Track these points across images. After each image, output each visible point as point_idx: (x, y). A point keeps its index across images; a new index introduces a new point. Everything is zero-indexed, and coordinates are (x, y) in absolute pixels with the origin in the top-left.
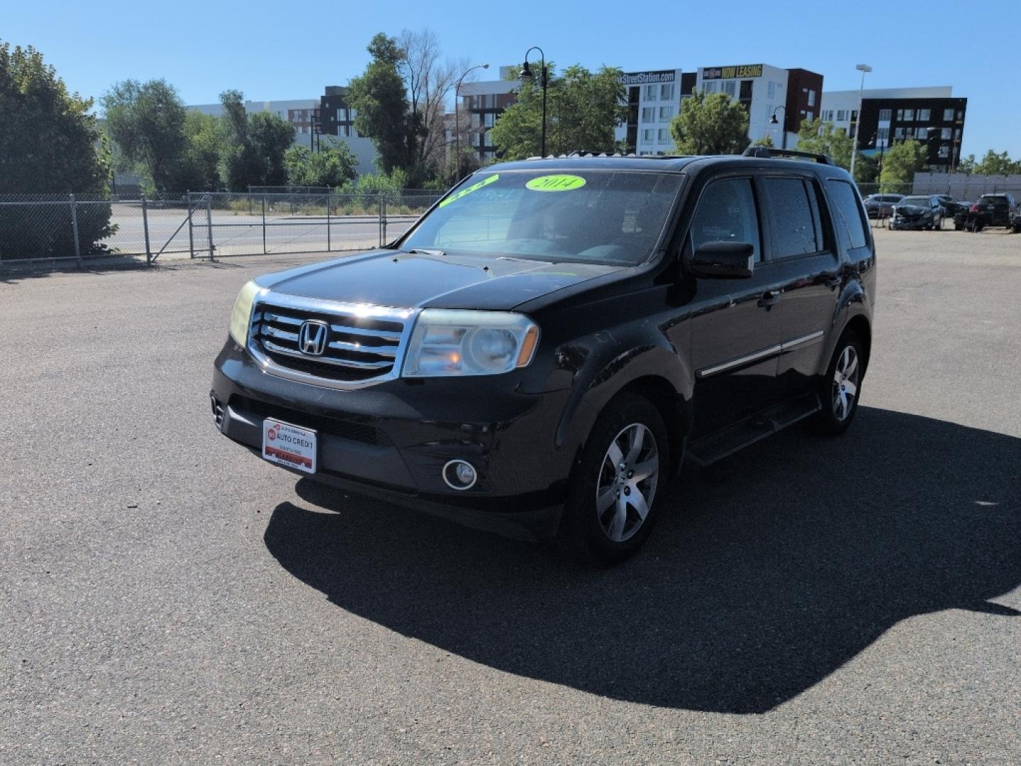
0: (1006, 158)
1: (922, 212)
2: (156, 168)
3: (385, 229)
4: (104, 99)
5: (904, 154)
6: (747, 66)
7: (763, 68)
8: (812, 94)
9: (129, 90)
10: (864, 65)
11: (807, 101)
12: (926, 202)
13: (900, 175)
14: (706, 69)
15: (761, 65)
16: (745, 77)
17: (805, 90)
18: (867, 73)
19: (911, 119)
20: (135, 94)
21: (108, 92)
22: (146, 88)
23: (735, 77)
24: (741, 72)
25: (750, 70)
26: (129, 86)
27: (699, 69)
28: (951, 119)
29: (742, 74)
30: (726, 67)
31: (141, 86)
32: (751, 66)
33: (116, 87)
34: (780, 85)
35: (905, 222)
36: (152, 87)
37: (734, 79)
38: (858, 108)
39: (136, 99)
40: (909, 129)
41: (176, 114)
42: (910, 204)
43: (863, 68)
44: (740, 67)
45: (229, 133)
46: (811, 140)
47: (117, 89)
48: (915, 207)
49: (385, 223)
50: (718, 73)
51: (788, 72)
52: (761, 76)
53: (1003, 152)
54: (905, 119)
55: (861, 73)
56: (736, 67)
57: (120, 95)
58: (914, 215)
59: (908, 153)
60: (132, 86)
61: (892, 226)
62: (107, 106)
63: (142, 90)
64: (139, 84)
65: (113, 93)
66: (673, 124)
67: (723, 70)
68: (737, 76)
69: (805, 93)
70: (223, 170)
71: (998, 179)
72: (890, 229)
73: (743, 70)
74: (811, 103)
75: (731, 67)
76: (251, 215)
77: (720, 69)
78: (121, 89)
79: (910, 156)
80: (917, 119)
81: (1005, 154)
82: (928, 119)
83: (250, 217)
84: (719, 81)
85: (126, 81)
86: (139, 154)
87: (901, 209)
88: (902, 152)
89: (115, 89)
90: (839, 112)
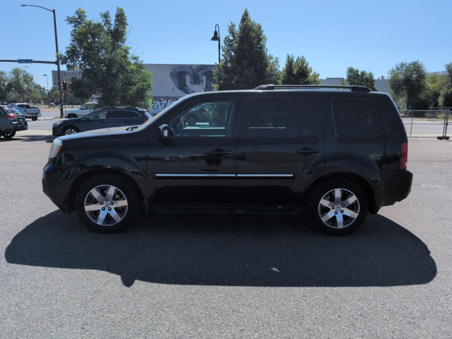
2: (409, 100)
3: (446, 128)
4: (391, 71)
9: (402, 67)
20: (404, 68)
21: (393, 68)
22: (410, 65)
26: (402, 65)
31: (408, 64)
33: (397, 65)
36: (412, 64)
39: (405, 70)
41: (421, 76)
45: (447, 82)
47: (397, 66)
49: (447, 125)
57: (398, 69)
60: (404, 65)
62: (391, 74)
63: (408, 66)
64: (407, 63)
65: (395, 68)
70: (441, 100)
76: (429, 120)
78: (399, 66)
83: (428, 121)
85: (401, 62)
86: (401, 94)
89: (396, 67)
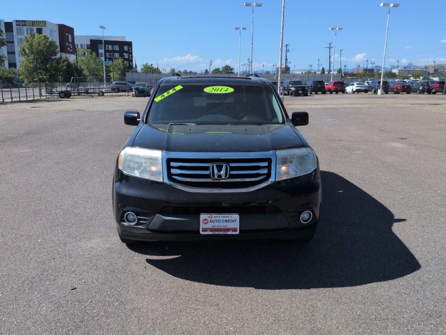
0: (153, 66)
1: (145, 89)
5: (118, 64)
6: (38, 21)
7: (46, 22)
8: (70, 36)
10: (103, 26)
11: (68, 39)
12: (144, 85)
13: (119, 73)
14: (17, 21)
15: (45, 21)
16: (38, 26)
17: (67, 34)
18: (104, 30)
19: (112, 49)
23: (33, 26)
24: (36, 24)
25: (40, 23)
27: (13, 20)
28: (127, 50)
29: (36, 25)
30: (28, 21)
32: (40, 21)
34: (55, 31)
35: (139, 94)
37: (33, 27)
38: (89, 43)
40: (112, 54)
42: (139, 86)
43: (102, 27)
44: (34, 21)
46: (82, 57)
48: (141, 87)
50: (24, 23)
51: (57, 26)
52: (46, 26)
53: (151, 64)
54: (110, 49)
55: (101, 29)
56: (33, 21)
58: (142, 91)
59: (120, 64)
61: (134, 95)
66: (21, 48)
67: (26, 22)
68: (34, 25)
69: (67, 35)
71: (157, 75)
72: (133, 96)
73: (36, 23)
74: (70, 40)
75: (30, 21)
77: (25, 21)
79: (121, 65)
80: (114, 49)
81: (152, 65)
82: (118, 50)
84: (25, 28)
87: (136, 88)
88: (117, 64)
90: (81, 44)
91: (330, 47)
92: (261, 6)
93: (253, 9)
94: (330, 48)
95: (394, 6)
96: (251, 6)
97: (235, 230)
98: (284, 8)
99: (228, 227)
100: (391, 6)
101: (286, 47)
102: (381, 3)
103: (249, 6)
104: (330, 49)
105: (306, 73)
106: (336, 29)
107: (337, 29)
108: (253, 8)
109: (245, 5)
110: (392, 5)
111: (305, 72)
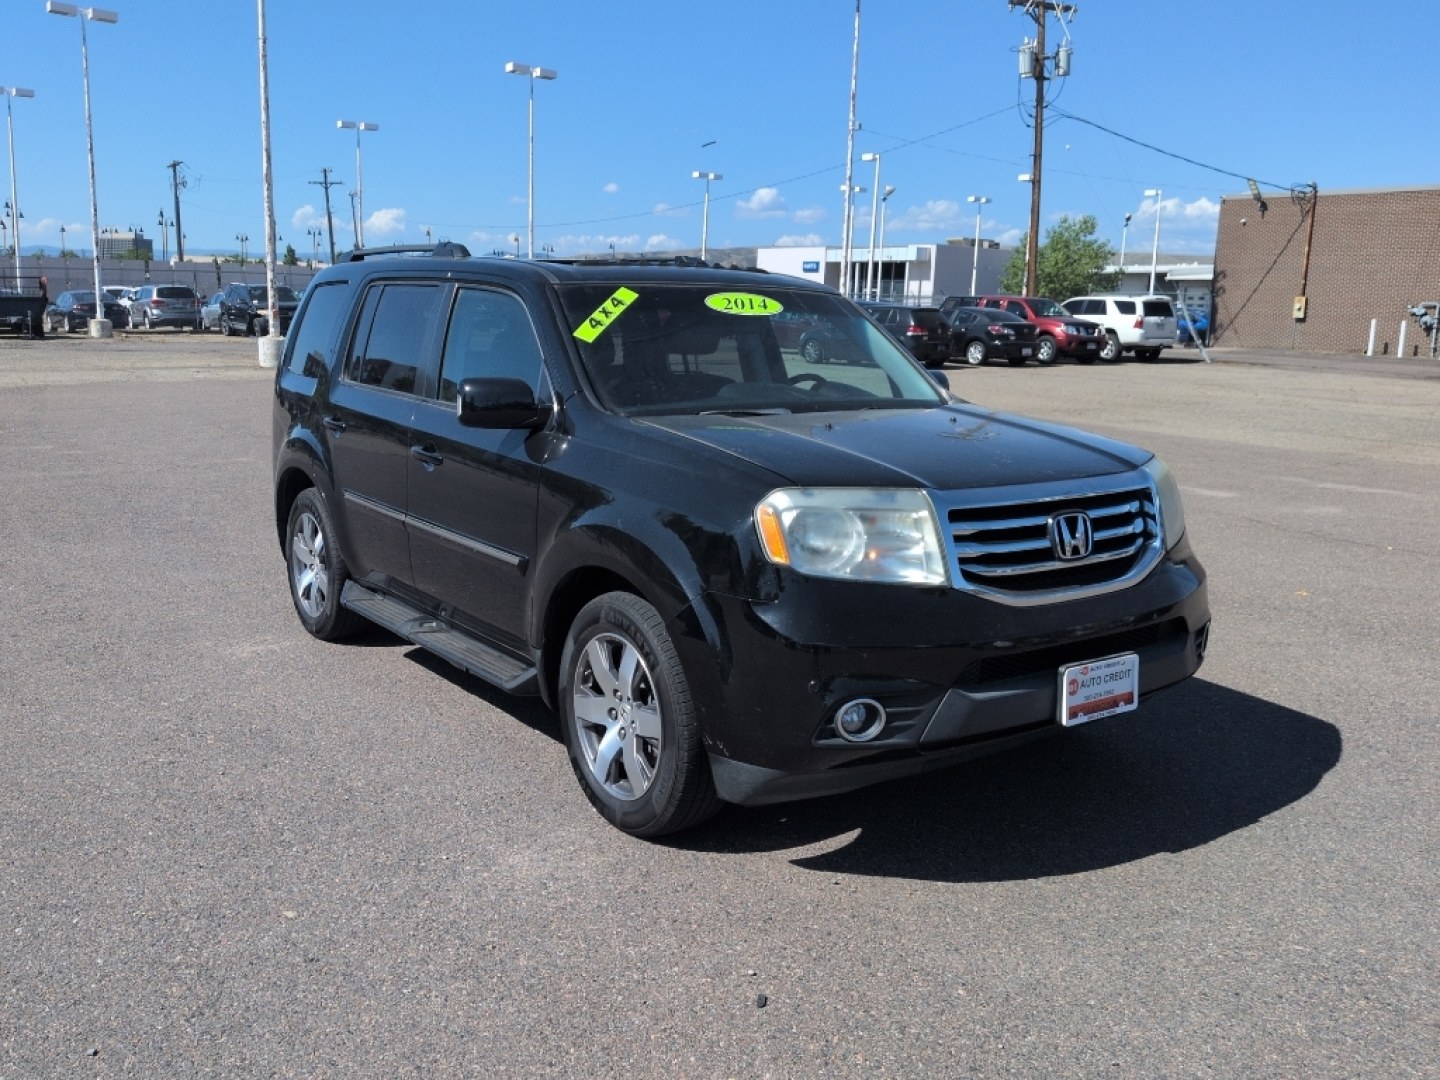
91: (325, 183)
92: (114, 22)
93: (84, 29)
94: (326, 185)
95: (544, 77)
96: (74, 16)
97: (1129, 699)
98: (264, 42)
99: (1117, 692)
100: (534, 75)
101: (171, 170)
102: (508, 62)
103: (65, 14)
104: (326, 189)
105: (227, 261)
106: (358, 129)
107: (362, 127)
108: (83, 23)
109: (51, 11)
110: (537, 72)
111: (223, 259)
